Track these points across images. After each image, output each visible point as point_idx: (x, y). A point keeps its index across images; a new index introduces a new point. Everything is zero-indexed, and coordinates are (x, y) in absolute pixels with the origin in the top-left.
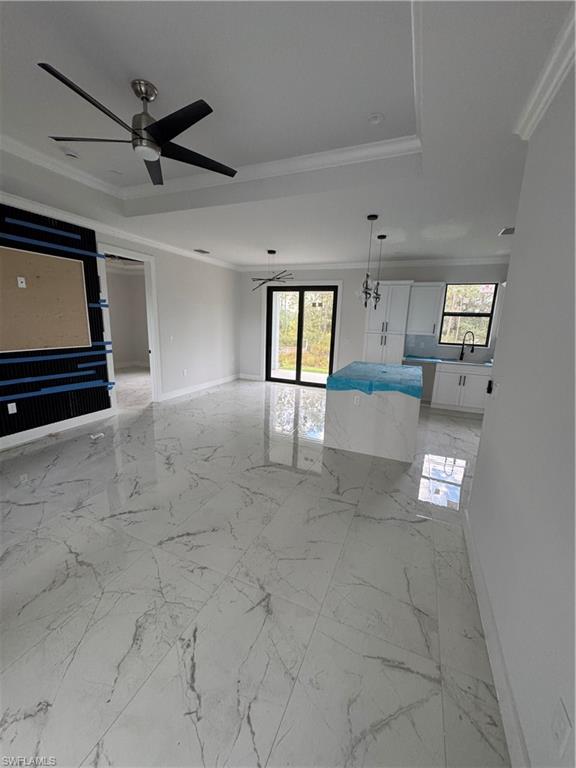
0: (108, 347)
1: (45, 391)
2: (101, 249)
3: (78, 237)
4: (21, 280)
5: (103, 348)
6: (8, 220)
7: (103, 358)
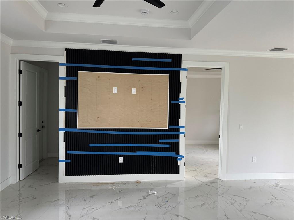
0: (182, 130)
1: (139, 153)
2: (184, 65)
3: (170, 60)
4: (134, 89)
5: (178, 130)
6: (134, 59)
7: (178, 137)
